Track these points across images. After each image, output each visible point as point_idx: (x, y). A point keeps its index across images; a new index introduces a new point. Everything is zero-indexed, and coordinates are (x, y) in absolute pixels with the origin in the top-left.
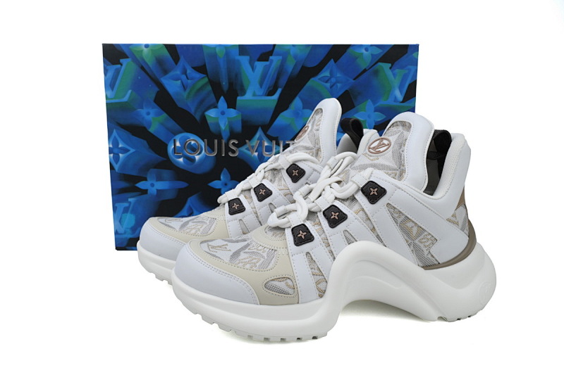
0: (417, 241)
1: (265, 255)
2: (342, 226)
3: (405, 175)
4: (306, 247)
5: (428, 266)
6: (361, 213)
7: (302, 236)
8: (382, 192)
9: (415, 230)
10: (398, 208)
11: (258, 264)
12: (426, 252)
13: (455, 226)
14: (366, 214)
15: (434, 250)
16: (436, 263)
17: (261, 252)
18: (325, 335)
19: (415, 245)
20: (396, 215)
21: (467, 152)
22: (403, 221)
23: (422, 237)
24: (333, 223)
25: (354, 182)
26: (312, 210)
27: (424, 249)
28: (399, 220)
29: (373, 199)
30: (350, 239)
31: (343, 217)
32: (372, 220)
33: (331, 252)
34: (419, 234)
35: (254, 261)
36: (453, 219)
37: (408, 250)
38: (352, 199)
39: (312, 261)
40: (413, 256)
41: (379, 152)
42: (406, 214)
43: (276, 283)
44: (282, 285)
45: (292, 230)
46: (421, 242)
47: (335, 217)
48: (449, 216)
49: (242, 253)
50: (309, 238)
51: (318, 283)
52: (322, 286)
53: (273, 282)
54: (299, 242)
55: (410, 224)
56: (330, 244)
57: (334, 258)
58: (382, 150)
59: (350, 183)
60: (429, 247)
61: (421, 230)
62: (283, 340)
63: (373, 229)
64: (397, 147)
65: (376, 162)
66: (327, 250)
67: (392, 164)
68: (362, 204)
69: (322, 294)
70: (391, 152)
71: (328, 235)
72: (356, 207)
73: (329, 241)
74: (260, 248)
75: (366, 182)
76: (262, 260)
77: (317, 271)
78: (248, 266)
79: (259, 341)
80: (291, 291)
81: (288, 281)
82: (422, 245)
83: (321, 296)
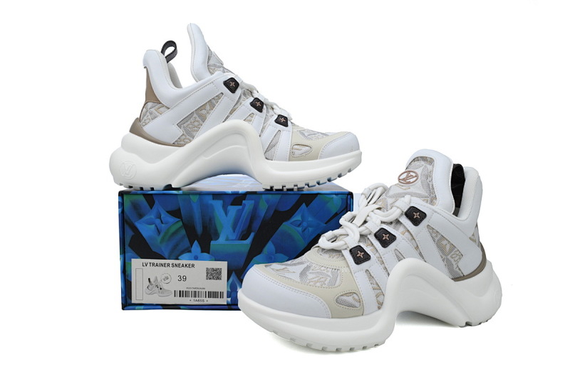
0: (449, 257)
1: (329, 274)
2: (392, 246)
3: (437, 202)
4: (365, 265)
5: (456, 279)
6: (407, 233)
7: (360, 256)
8: (423, 215)
9: (448, 247)
10: (436, 229)
11: (326, 282)
12: (455, 266)
13: (473, 243)
14: (411, 235)
15: (461, 264)
16: (462, 275)
17: (325, 272)
18: (384, 343)
19: (448, 259)
20: (434, 235)
21: (479, 184)
22: (440, 240)
23: (453, 253)
24: (385, 244)
25: (398, 208)
26: (363, 233)
27: (454, 263)
28: (437, 239)
29: (416, 222)
30: (400, 257)
31: (393, 238)
32: (417, 240)
33: (385, 268)
34: (451, 251)
35: (322, 280)
36: (472, 237)
37: (442, 264)
38: (398, 222)
39: (371, 277)
40: (446, 270)
41: (409, 183)
42: (442, 234)
43: (345, 298)
44: (349, 299)
45: (351, 251)
46: (452, 258)
47: (385, 238)
48: (470, 235)
49: (308, 273)
50: (367, 257)
51: (377, 296)
52: (380, 299)
53: (342, 297)
54: (358, 261)
55: (444, 242)
56: (384, 261)
57: (389, 274)
58: (412, 180)
59: (394, 209)
60: (457, 262)
61: (453, 247)
62: (351, 350)
63: (417, 247)
64: (424, 178)
65: (409, 191)
66: (382, 267)
67: (424, 193)
68: (407, 226)
69: (380, 305)
70: (420, 182)
71: (381, 254)
72: (401, 229)
73: (383, 259)
74: (323, 268)
75: (408, 207)
76: (329, 279)
77: (375, 286)
78: (318, 284)
79: (331, 352)
80: (357, 304)
81: (355, 295)
82: (452, 260)
83: (379, 308)
